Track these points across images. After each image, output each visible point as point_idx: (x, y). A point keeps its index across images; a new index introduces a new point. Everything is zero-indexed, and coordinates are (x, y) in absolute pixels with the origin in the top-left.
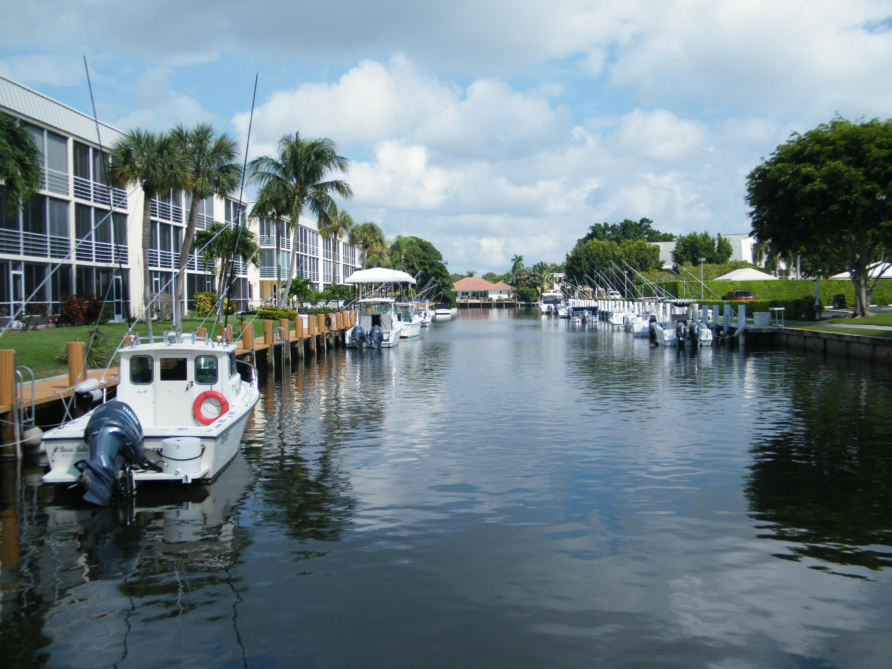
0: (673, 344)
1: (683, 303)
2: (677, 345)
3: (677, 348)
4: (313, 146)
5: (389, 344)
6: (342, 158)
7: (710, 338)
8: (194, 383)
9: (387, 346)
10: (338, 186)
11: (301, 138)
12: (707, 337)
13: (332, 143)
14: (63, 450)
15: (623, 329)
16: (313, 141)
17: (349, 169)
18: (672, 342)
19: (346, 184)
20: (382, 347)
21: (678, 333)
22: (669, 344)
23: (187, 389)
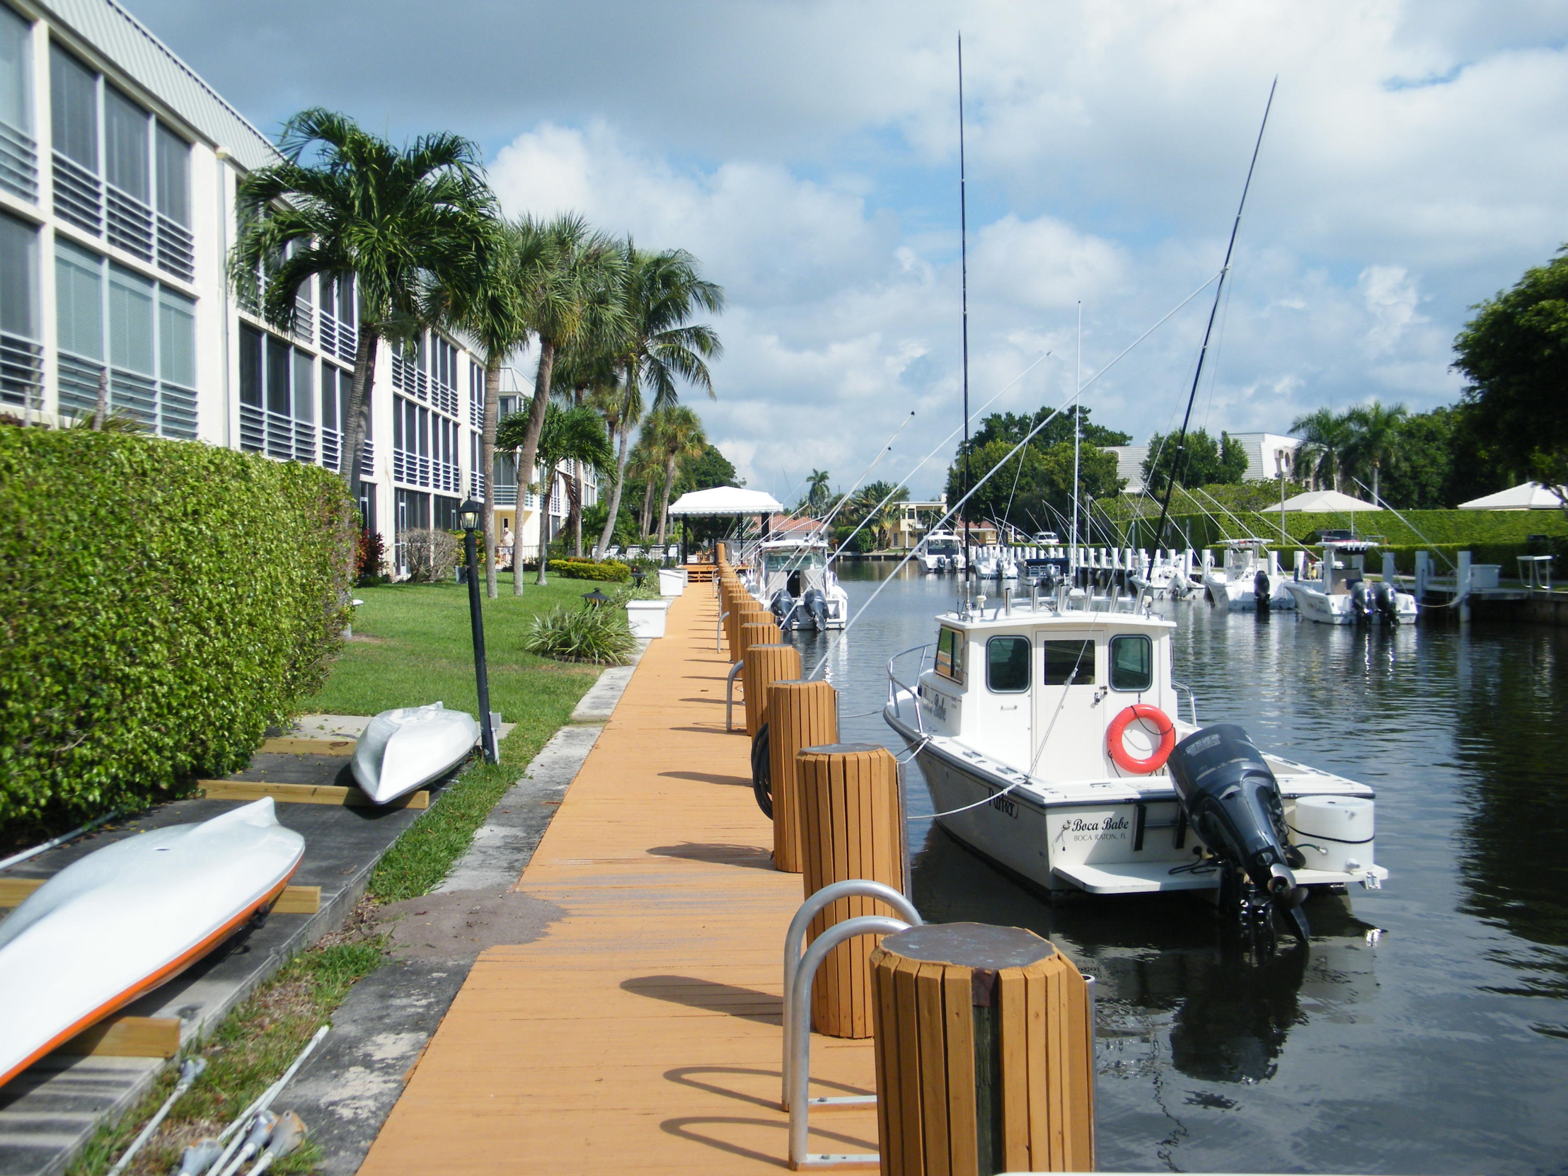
0: (1347, 621)
1: (1357, 549)
2: (1354, 622)
3: (1354, 628)
4: (658, 262)
5: (840, 623)
6: (712, 285)
7: (1413, 609)
8: (1109, 690)
9: (837, 626)
10: (699, 336)
11: (637, 247)
12: (1407, 608)
13: (690, 258)
14: (1080, 826)
15: (1169, 596)
16: (657, 254)
17: (724, 306)
18: (1345, 616)
19: (711, 333)
20: (828, 629)
21: (1357, 601)
22: (1339, 620)
23: (1097, 701)
